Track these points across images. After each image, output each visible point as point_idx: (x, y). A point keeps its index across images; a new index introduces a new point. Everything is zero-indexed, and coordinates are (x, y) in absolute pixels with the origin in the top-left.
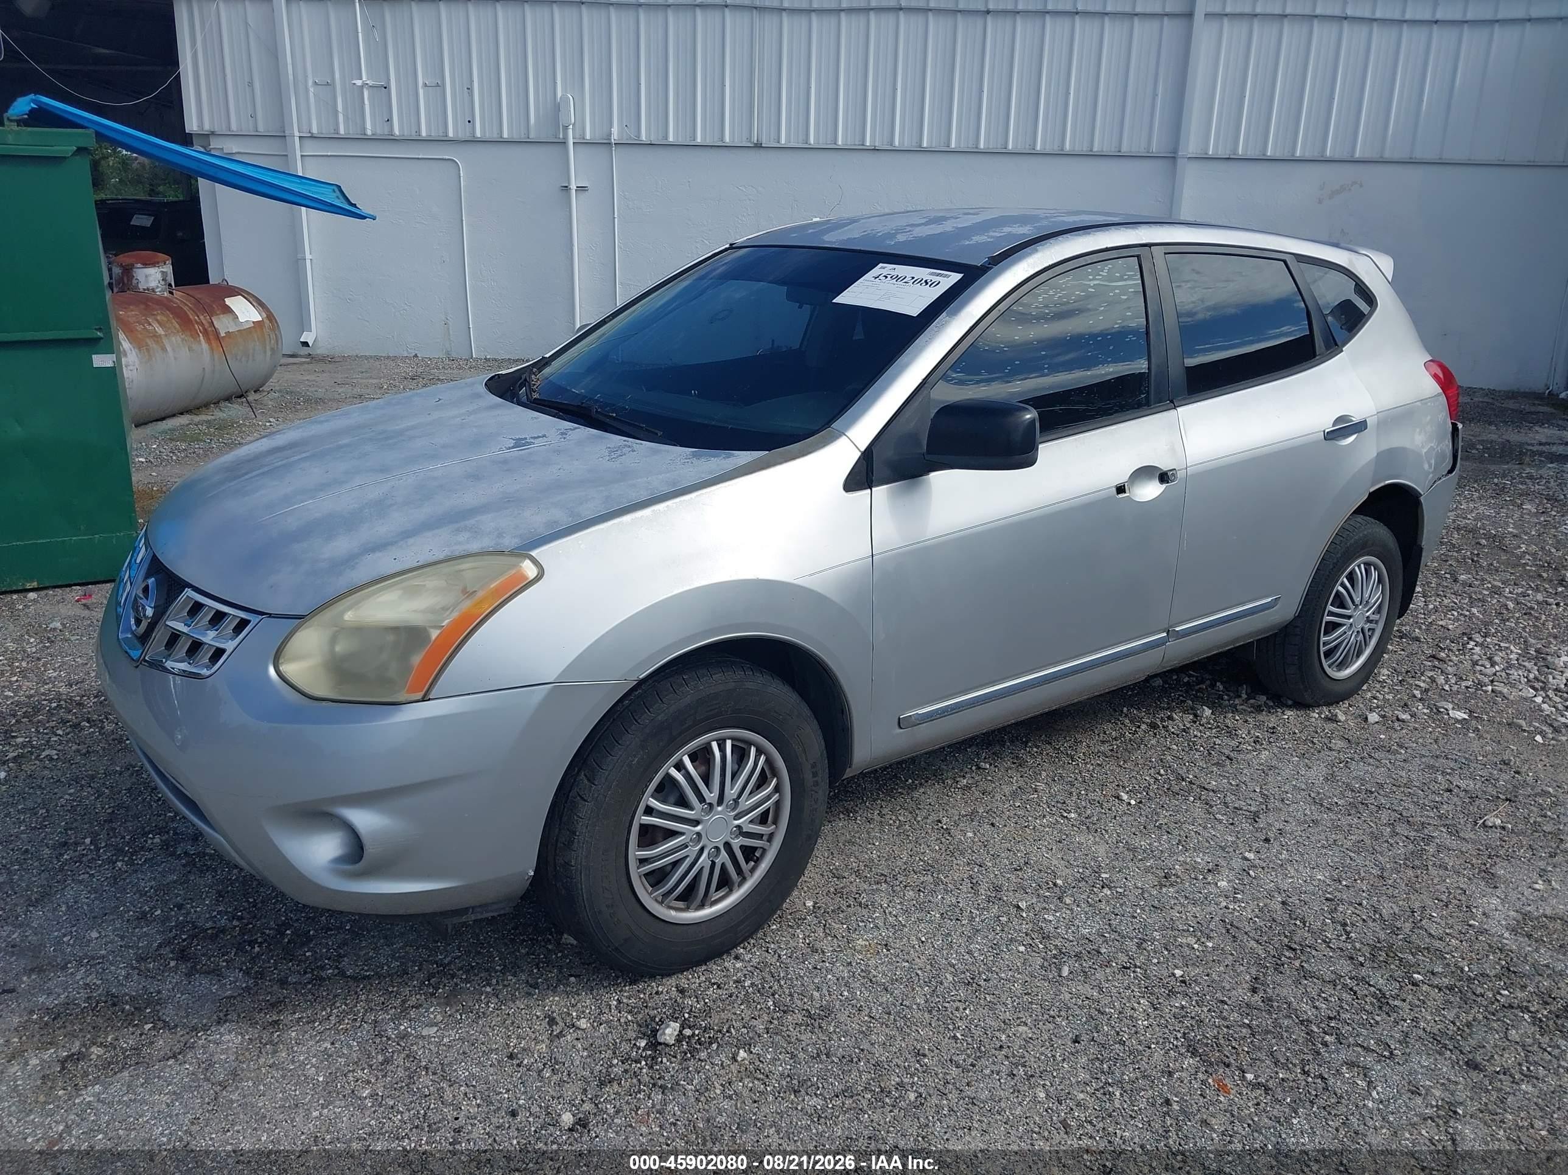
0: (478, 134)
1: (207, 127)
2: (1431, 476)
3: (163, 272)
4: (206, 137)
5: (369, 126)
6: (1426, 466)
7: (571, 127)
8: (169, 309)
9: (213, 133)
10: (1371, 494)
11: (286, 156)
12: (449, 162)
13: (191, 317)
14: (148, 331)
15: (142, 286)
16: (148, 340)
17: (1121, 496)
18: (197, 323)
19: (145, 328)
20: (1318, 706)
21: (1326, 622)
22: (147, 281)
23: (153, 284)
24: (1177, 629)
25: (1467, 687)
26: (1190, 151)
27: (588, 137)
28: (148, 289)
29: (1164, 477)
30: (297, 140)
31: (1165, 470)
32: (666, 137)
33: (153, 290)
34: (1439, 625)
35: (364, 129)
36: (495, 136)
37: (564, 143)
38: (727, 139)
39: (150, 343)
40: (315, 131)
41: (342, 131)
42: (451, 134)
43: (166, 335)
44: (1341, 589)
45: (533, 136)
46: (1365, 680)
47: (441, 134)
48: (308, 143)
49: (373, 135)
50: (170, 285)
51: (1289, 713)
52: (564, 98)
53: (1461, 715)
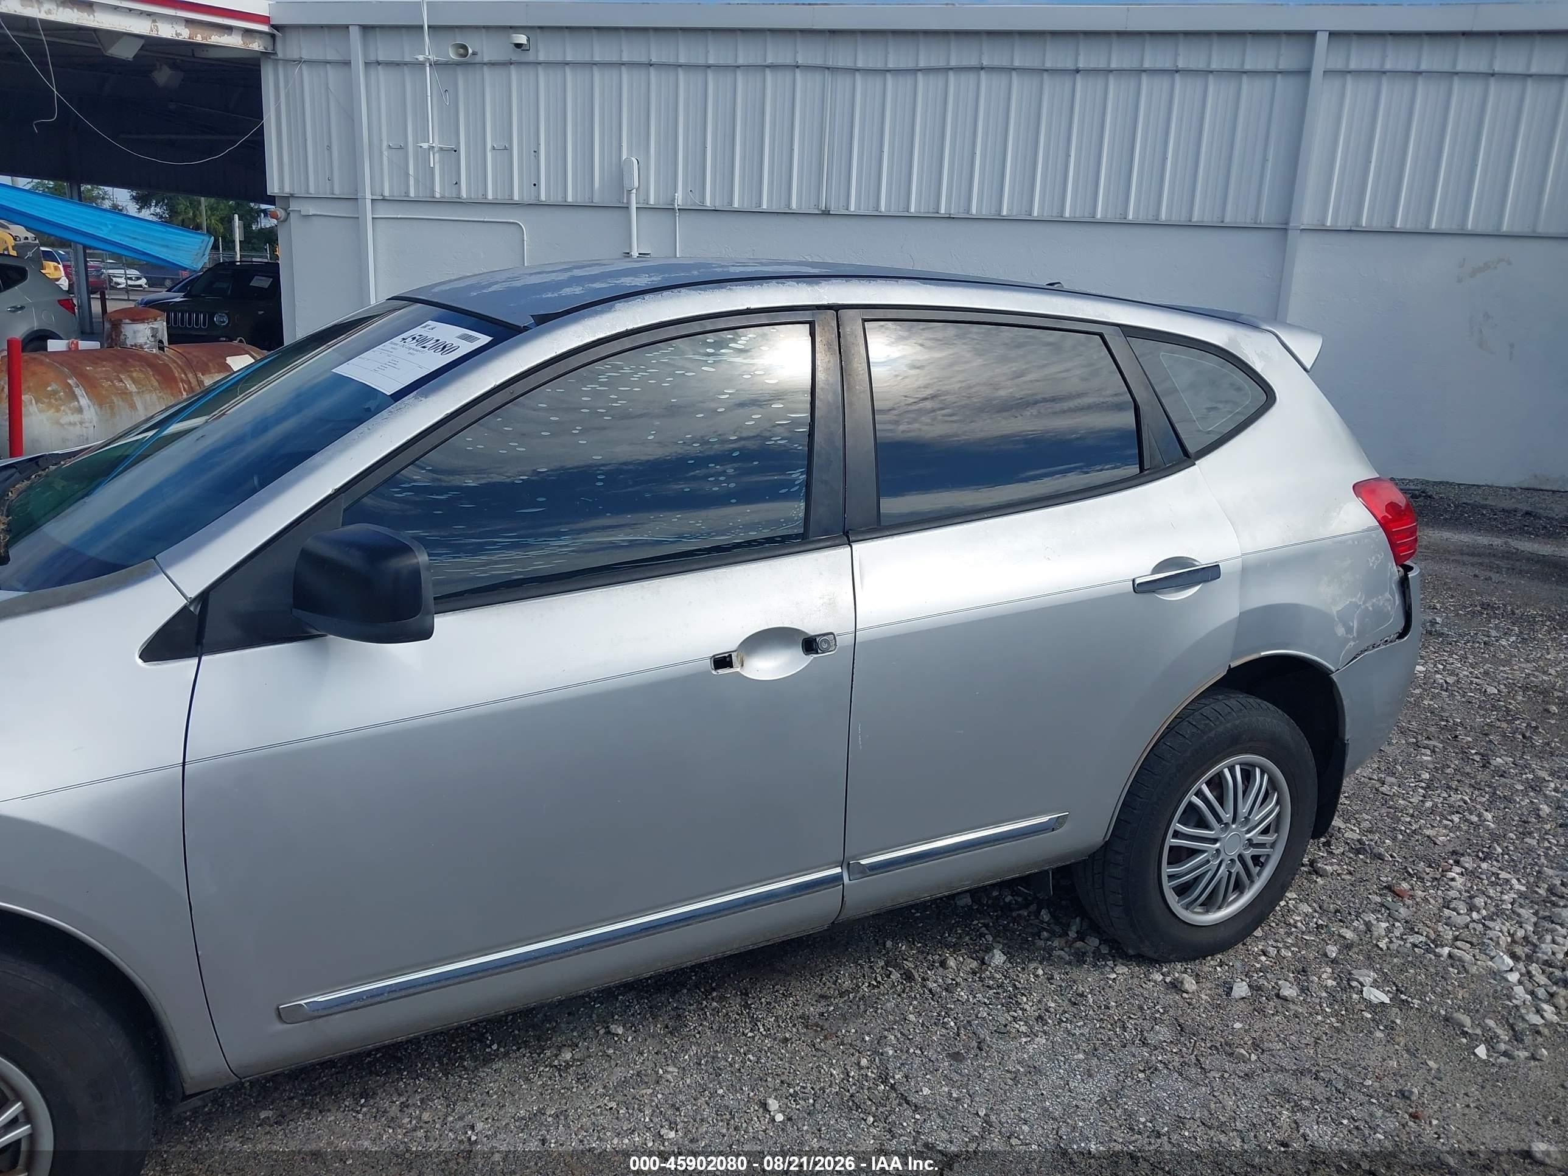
0: (543, 198)
1: (287, 190)
2: (1352, 643)
3: (153, 329)
4: (287, 198)
5: (437, 189)
6: (1341, 631)
7: (634, 191)
8: (152, 366)
9: (292, 196)
10: (1231, 671)
11: (358, 218)
12: (512, 226)
13: (177, 374)
14: (117, 388)
15: (129, 343)
16: (115, 399)
17: (721, 671)
18: (182, 381)
19: (114, 385)
20: (1170, 962)
21: (1171, 848)
22: (135, 338)
23: (141, 340)
24: (863, 862)
25: (1415, 945)
26: (1305, 222)
27: (652, 202)
28: (135, 345)
29: (810, 645)
30: (369, 203)
31: (813, 634)
32: (731, 203)
33: (141, 347)
34: (1425, 836)
35: (433, 191)
36: (559, 200)
37: (627, 208)
38: (794, 205)
39: (115, 400)
40: (387, 194)
41: (412, 194)
42: (516, 197)
43: (139, 393)
44: (1196, 800)
45: (597, 200)
46: (1257, 924)
47: (507, 197)
48: (380, 206)
49: (441, 197)
50: (161, 342)
51: (1121, 969)
52: (629, 160)
53: (1378, 996)
